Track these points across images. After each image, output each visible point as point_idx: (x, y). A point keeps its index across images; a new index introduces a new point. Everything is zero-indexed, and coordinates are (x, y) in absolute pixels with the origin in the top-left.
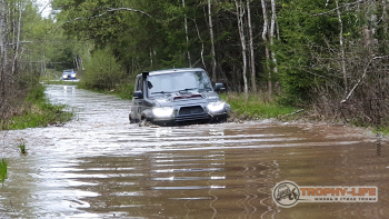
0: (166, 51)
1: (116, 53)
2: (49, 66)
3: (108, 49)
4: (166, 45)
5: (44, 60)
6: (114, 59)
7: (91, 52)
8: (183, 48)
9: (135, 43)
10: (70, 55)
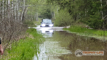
0: (92, 11)
1: (70, 11)
2: (40, 17)
3: (66, 9)
4: (92, 8)
5: (38, 14)
6: (68, 14)
7: (58, 11)
8: (100, 10)
9: (78, 6)
10: (49, 12)
